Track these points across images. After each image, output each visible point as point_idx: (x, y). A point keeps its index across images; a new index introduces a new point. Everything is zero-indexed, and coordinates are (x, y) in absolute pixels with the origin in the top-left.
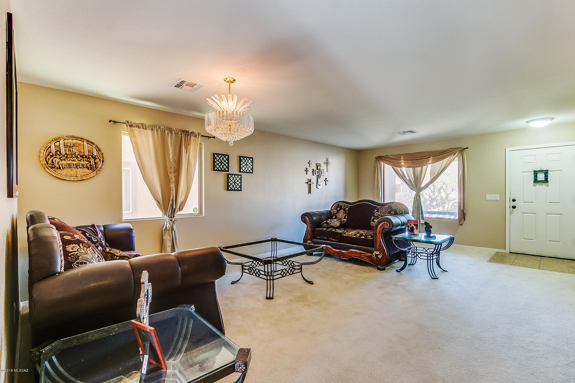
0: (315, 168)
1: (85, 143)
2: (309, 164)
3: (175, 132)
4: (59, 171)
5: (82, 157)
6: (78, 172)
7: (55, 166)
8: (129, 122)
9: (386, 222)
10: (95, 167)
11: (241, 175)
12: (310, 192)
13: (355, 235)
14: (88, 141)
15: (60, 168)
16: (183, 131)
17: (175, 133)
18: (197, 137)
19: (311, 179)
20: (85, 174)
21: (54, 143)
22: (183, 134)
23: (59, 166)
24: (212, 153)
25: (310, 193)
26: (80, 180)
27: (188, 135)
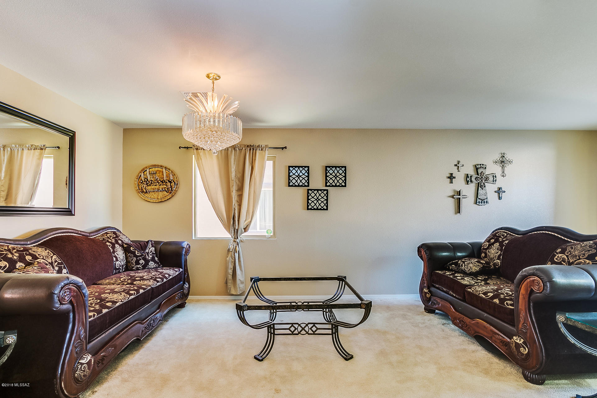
0: (471, 172)
1: (164, 170)
2: (456, 167)
3: (239, 148)
4: (146, 195)
5: (162, 182)
6: (159, 195)
7: (144, 191)
8: (195, 146)
9: (536, 278)
10: (171, 190)
11: (327, 190)
12: (458, 210)
13: (485, 294)
14: (166, 168)
15: (147, 192)
16: (248, 146)
17: (239, 150)
18: (264, 150)
19: (460, 191)
20: (164, 196)
21: (144, 172)
22: (247, 149)
23: (146, 190)
24: (286, 166)
25: (459, 213)
26: (160, 202)
27: (253, 150)
